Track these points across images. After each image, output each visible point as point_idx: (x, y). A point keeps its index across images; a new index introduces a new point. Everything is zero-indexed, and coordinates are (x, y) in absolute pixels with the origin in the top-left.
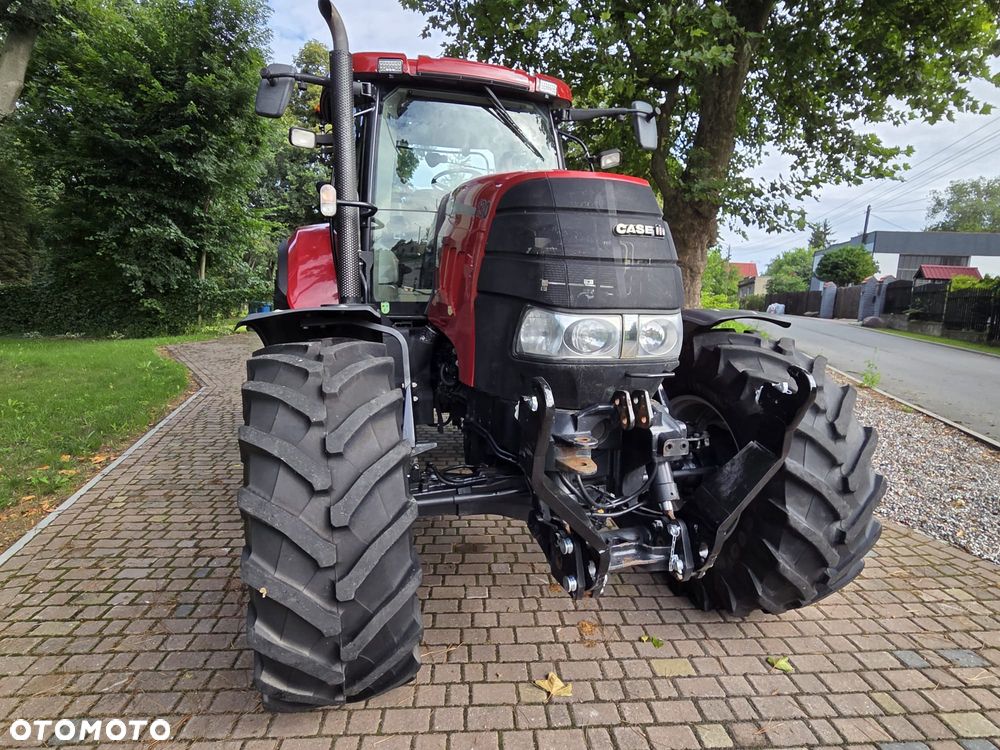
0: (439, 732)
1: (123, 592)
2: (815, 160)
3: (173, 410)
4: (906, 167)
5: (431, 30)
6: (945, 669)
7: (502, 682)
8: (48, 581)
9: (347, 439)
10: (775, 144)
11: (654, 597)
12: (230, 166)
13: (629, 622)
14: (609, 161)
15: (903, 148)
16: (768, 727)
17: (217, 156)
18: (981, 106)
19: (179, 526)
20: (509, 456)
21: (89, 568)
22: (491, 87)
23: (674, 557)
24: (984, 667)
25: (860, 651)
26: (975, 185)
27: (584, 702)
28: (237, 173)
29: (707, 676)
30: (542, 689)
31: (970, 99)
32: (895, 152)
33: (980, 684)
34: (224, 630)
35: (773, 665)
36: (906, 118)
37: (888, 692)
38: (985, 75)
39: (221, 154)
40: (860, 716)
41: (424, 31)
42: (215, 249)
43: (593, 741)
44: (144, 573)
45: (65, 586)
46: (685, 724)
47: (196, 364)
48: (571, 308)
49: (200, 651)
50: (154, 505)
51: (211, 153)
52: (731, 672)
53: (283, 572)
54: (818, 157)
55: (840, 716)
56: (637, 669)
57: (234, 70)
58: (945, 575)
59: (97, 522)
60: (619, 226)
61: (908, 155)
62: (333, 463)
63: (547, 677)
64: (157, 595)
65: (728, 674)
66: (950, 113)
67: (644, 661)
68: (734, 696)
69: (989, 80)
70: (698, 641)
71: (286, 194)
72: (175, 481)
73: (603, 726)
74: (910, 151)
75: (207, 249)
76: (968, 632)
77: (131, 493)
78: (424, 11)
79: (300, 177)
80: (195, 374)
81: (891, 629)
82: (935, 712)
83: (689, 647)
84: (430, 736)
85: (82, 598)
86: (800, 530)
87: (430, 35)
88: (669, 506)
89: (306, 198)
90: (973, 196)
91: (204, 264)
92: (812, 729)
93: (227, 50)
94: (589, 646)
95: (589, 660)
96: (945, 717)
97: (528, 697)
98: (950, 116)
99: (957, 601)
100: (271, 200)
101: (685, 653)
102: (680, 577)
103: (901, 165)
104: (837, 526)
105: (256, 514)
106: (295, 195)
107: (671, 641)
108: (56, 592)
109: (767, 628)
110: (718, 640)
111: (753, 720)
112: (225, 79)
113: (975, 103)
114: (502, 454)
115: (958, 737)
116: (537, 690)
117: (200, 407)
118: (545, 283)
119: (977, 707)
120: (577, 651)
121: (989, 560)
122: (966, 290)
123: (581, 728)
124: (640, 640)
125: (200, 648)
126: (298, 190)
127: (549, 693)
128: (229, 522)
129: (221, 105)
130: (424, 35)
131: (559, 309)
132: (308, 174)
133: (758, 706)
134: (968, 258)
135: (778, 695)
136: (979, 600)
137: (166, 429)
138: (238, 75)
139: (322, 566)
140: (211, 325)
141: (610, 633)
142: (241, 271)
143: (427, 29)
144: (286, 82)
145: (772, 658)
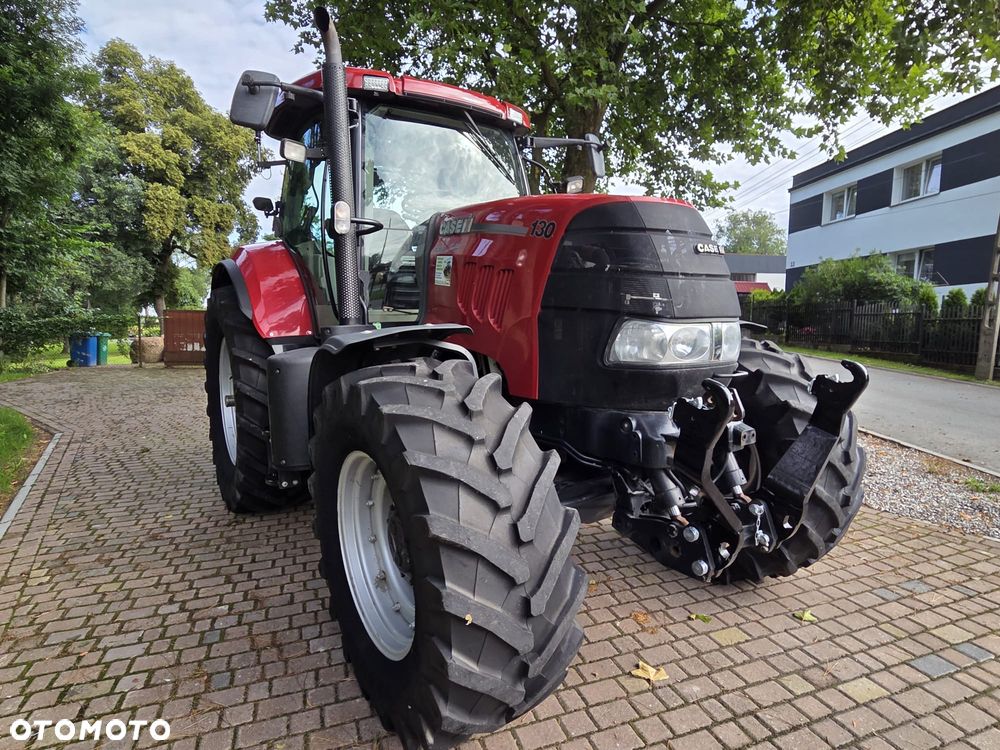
0: (578, 737)
1: (125, 675)
2: (660, 192)
3: (35, 463)
4: (731, 199)
5: (304, 45)
6: (912, 597)
7: (601, 680)
8: (11, 682)
9: (512, 454)
10: (620, 176)
11: (676, 581)
12: (36, 174)
13: (671, 605)
14: (573, 187)
15: (732, 183)
16: (829, 667)
17: (18, 161)
18: (789, 152)
19: (145, 592)
20: (592, 462)
21: (58, 657)
22: (470, 112)
23: (760, 533)
24: (933, 590)
25: (850, 595)
26: (745, 216)
27: (682, 681)
28: (46, 182)
29: (759, 638)
30: (640, 678)
31: (781, 147)
32: (726, 186)
33: (938, 604)
34: (285, 691)
35: (801, 619)
36: (726, 159)
37: (888, 622)
38: (788, 127)
39: (22, 161)
40: (883, 645)
41: (297, 47)
42: (18, 272)
43: (712, 712)
44: (139, 649)
45: (40, 683)
46: (770, 680)
47: (27, 407)
48: (675, 318)
49: (272, 718)
50: (92, 573)
51: (11, 159)
52: (775, 631)
53: (481, 596)
54: (663, 189)
55: (870, 648)
56: (704, 644)
57: (35, 62)
58: (867, 528)
59: (27, 603)
60: (700, 245)
61: (735, 189)
62: (504, 480)
63: (637, 666)
64: (175, 671)
65: (774, 633)
66: (766, 157)
67: (704, 636)
68: (790, 650)
69: (792, 131)
70: (734, 610)
71: (92, 209)
72: (100, 543)
73: (711, 697)
74: (737, 185)
75: (8, 271)
76: (907, 567)
77: (49, 564)
78: (296, 25)
79: (109, 189)
80: (33, 420)
81: (860, 575)
82: (926, 630)
83: (731, 617)
84: (570, 743)
85: (74, 693)
86: (824, 499)
87: (302, 50)
88: (738, 490)
89: (117, 213)
90: (744, 224)
91: (4, 289)
92: (858, 662)
93: (25, 39)
94: (652, 633)
95: (660, 644)
96: (934, 632)
97: (633, 687)
98: (766, 158)
99: (886, 546)
100: (72, 214)
101: (731, 623)
102: (767, 549)
103: (727, 197)
104: (843, 492)
105: (453, 540)
106: (106, 211)
107: (714, 615)
108: (32, 694)
109: (777, 589)
110: (748, 607)
111: (815, 665)
112: (24, 73)
113: (785, 150)
114: (584, 459)
115: (951, 645)
116: (636, 680)
117: (69, 457)
118: (628, 297)
119: (948, 621)
120: (646, 639)
121: (886, 511)
122: (763, 302)
123: (694, 703)
124: (689, 618)
125: (271, 715)
126: (106, 204)
127: (648, 680)
128: (204, 578)
129: (21, 102)
130: (297, 51)
131: (664, 320)
132: (119, 186)
133: (812, 653)
134: (754, 275)
135: (819, 641)
136: (899, 542)
137: (42, 487)
138: (40, 69)
139: (519, 583)
140: (17, 361)
141: (661, 618)
142: (55, 297)
143: (300, 44)
144: (271, 91)
145: (798, 614)
